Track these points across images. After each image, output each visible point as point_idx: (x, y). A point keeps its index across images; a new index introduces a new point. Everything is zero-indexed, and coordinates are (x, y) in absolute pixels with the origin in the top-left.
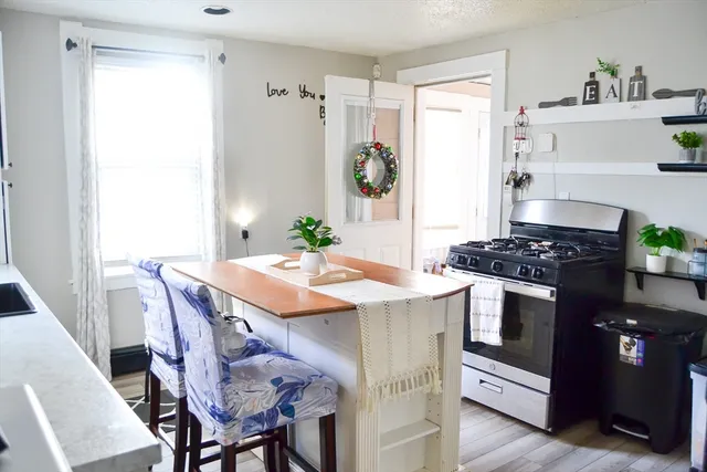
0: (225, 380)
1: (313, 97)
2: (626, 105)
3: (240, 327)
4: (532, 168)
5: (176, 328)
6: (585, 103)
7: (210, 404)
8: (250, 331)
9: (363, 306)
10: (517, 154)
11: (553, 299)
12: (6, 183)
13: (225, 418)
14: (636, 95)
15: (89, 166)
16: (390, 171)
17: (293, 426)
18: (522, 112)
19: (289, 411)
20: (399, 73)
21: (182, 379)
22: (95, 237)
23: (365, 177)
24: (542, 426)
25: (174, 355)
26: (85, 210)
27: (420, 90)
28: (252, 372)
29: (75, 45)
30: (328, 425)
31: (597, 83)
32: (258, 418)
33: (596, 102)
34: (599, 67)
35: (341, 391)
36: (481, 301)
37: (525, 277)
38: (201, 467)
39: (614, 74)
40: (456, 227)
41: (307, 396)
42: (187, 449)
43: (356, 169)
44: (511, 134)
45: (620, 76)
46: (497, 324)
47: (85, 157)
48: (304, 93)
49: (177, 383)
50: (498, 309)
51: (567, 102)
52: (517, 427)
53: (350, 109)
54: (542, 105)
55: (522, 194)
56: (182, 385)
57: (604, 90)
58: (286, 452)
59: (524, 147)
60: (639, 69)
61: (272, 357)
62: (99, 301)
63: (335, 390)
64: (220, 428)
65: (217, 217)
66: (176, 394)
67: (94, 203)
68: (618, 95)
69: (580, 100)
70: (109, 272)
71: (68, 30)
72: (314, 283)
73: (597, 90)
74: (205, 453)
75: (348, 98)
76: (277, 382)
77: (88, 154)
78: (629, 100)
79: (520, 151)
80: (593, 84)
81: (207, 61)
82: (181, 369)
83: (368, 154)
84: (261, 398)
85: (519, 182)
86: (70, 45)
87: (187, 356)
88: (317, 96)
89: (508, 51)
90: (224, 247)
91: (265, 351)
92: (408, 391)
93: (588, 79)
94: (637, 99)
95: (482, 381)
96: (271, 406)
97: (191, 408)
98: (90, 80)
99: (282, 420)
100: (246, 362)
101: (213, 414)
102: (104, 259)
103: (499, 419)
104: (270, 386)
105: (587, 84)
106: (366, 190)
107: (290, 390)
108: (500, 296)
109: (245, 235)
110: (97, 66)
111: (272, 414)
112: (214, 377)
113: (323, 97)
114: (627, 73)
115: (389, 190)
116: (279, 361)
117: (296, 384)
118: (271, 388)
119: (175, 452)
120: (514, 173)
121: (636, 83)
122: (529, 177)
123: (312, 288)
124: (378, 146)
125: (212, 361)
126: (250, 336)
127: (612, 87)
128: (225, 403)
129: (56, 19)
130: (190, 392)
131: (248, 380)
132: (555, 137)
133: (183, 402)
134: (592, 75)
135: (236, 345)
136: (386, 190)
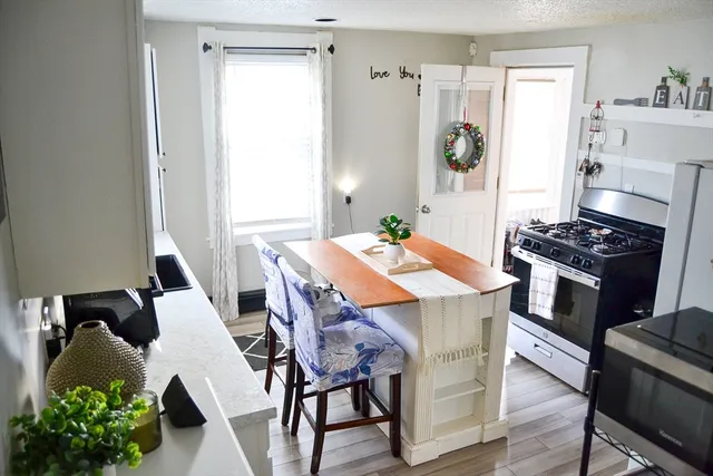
0: (321, 347)
1: (412, 77)
2: (690, 112)
3: (337, 298)
4: (603, 159)
5: (288, 300)
6: (655, 105)
7: (310, 361)
8: (344, 299)
9: (424, 299)
10: (590, 145)
11: (598, 288)
12: (161, 169)
13: (320, 373)
14: (700, 104)
15: (222, 147)
16: (477, 149)
17: (373, 380)
18: (598, 106)
19: (366, 370)
20: (493, 54)
21: (292, 336)
22: (227, 205)
23: (454, 154)
24: (581, 389)
25: (287, 319)
26: (219, 184)
27: (510, 71)
28: (343, 337)
29: (210, 48)
30: (396, 381)
31: (668, 88)
32: (344, 374)
33: (666, 106)
34: (670, 74)
35: (406, 356)
36: (539, 282)
37: (576, 264)
38: (304, 400)
39: (683, 81)
40: (543, 191)
41: (381, 360)
42: (295, 385)
43: (446, 148)
44: (587, 124)
45: (688, 84)
46: (550, 302)
47: (219, 141)
48: (404, 74)
49: (289, 339)
50: (552, 289)
51: (640, 102)
52: (562, 386)
53: (444, 94)
54: (618, 102)
55: (594, 182)
56: (292, 340)
57: (673, 95)
58: (367, 393)
59: (598, 138)
60: (706, 80)
61: (359, 324)
62: (229, 256)
63: (402, 356)
64: (317, 380)
65: (325, 187)
66: (288, 347)
67: (226, 179)
68: (685, 101)
69: (651, 102)
70: (238, 231)
71: (205, 35)
72: (392, 272)
73: (667, 95)
74: (307, 389)
75: (440, 83)
76: (359, 347)
77: (222, 139)
78: (694, 109)
79: (594, 140)
80: (664, 88)
81: (318, 53)
82: (291, 329)
83: (458, 134)
84: (347, 359)
85: (590, 169)
86: (206, 47)
87: (295, 322)
88: (416, 77)
89: (590, 46)
90: (330, 212)
91: (354, 318)
92: (457, 361)
93: (659, 83)
94: (702, 109)
95: (536, 346)
96: (353, 366)
97: (298, 359)
98: (222, 75)
99: (361, 376)
100: (338, 327)
101: (312, 368)
102: (234, 221)
103: (548, 377)
104: (354, 349)
105: (659, 88)
106: (455, 165)
107: (369, 355)
108: (554, 279)
109: (349, 200)
110: (227, 63)
111: (354, 372)
112: (314, 345)
113: (420, 76)
114: (695, 82)
115: (475, 165)
116: (364, 329)
117: (373, 350)
118: (354, 352)
119: (286, 387)
120: (587, 161)
121: (702, 93)
122: (599, 166)
123: (390, 278)
124: (467, 126)
125: (313, 333)
126: (344, 304)
127: (680, 94)
128: (321, 362)
129: (195, 25)
130: (297, 347)
131: (339, 343)
132: (625, 132)
133: (292, 352)
134: (664, 80)
135: (332, 311)
136: (473, 166)
